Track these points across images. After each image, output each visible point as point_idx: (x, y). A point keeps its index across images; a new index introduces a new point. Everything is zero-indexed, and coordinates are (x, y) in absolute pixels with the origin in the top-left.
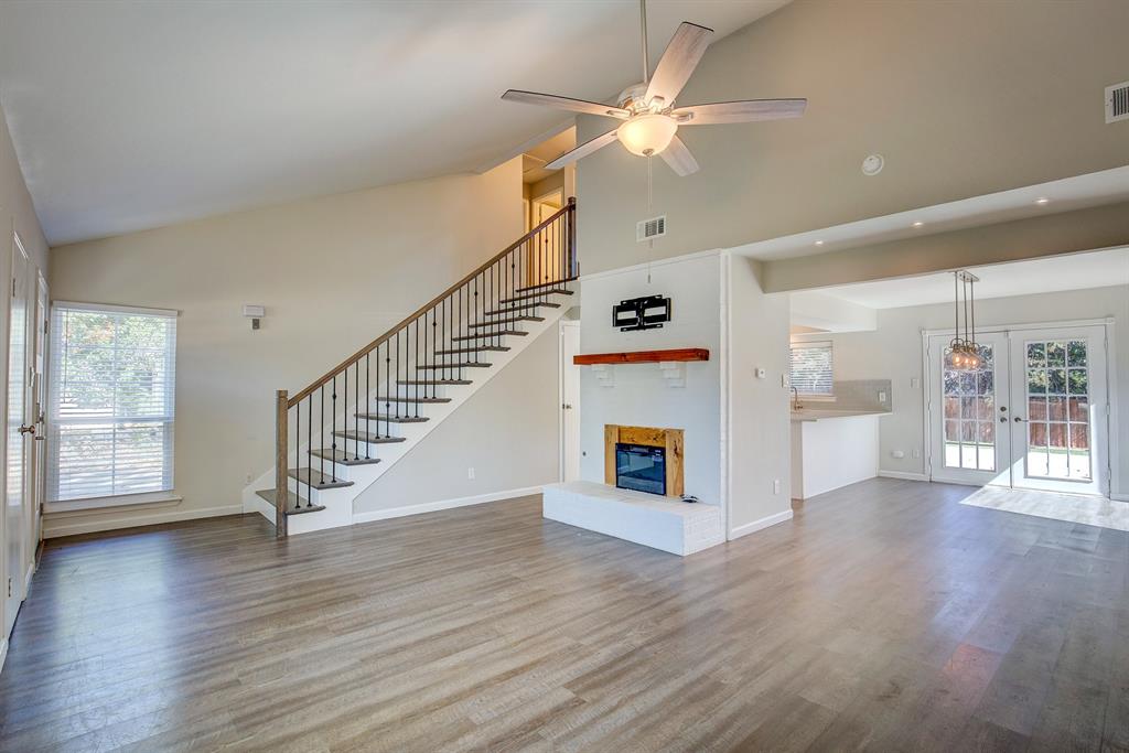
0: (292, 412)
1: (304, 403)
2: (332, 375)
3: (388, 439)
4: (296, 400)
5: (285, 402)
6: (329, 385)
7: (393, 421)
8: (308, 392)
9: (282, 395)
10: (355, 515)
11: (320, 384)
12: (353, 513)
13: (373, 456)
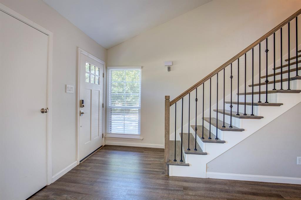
0: (172, 108)
1: (179, 103)
2: (195, 87)
3: (231, 128)
4: (175, 101)
5: (169, 103)
6: (193, 93)
7: (234, 116)
8: (181, 97)
9: (167, 98)
10: (208, 173)
11: (188, 92)
12: (206, 171)
13: (221, 138)
